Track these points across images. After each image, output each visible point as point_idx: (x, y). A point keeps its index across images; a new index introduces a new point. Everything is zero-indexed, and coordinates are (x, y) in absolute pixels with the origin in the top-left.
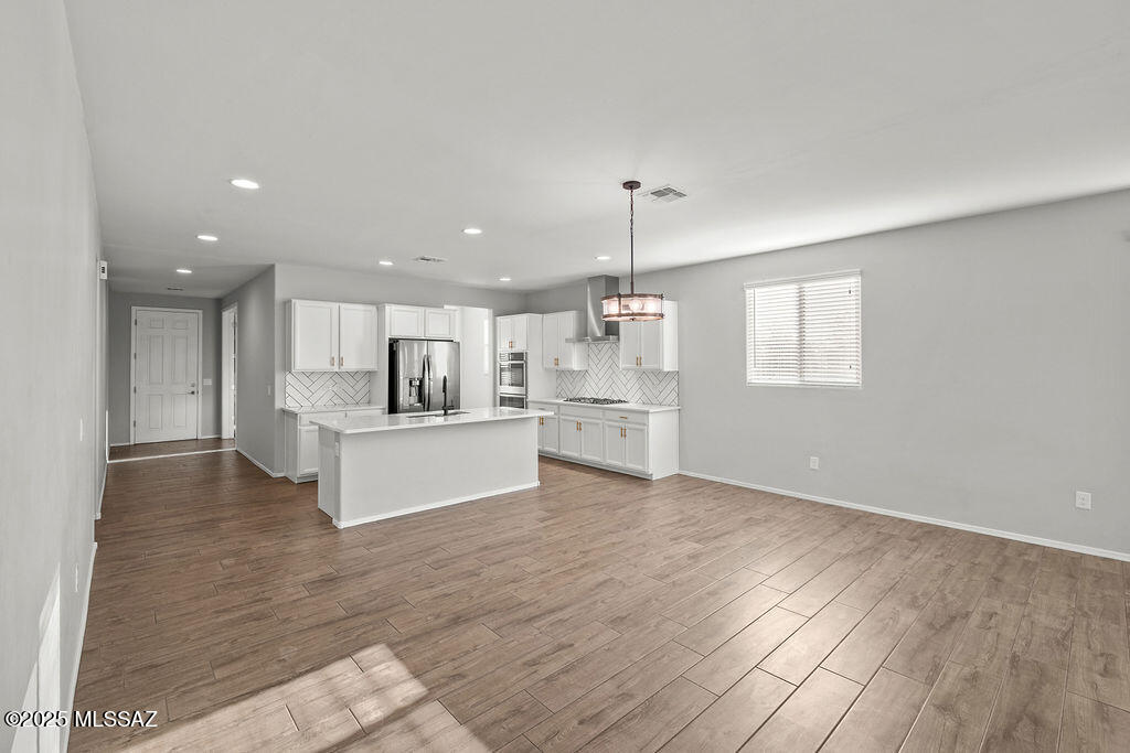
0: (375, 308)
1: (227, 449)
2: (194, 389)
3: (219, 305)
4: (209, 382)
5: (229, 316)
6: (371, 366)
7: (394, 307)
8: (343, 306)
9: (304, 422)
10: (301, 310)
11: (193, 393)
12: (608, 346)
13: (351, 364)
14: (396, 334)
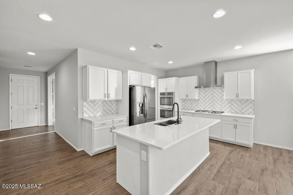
0: (121, 72)
1: (50, 132)
2: (37, 107)
3: (46, 74)
4: (43, 104)
5: (51, 78)
6: (120, 98)
7: (131, 71)
8: (109, 70)
9: (95, 126)
10: (92, 70)
11: (36, 108)
12: (210, 90)
13: (113, 97)
14: (132, 83)
